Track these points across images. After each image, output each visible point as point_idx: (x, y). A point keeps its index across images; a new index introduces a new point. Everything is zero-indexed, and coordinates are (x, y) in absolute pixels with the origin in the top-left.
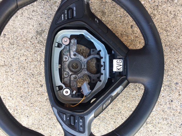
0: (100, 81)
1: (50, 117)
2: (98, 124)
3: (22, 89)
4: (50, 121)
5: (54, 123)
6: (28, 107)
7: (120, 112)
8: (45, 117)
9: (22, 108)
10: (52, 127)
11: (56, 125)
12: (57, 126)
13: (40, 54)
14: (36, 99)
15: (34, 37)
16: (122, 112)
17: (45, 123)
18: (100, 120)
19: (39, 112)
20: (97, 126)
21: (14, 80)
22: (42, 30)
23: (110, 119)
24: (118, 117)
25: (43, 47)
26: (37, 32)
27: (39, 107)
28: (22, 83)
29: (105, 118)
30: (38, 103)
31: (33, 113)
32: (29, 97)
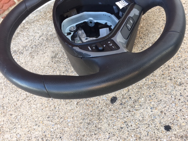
6: (58, 125)
9: (52, 130)
15: (50, 62)
19: (73, 123)
22: (56, 54)
25: (59, 63)
26: (52, 57)
27: (72, 117)
28: (46, 103)
29: (155, 83)
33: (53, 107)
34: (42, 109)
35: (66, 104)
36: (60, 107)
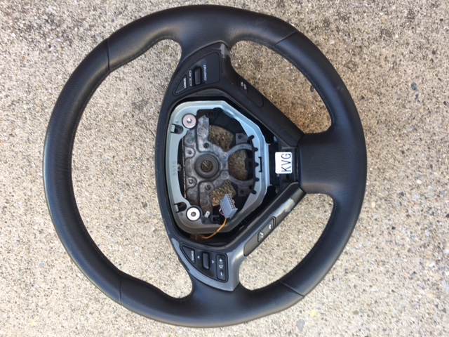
0: (255, 193)
1: (162, 265)
2: (253, 275)
3: (108, 212)
4: (162, 272)
5: (169, 276)
6: (120, 247)
7: (295, 252)
8: (152, 265)
9: (110, 248)
10: (167, 283)
11: (174, 278)
12: (177, 281)
13: (141, 145)
14: (135, 230)
15: (128, 114)
16: (299, 251)
17: (152, 276)
18: (257, 268)
19: (142, 255)
20: (251, 280)
21: (94, 196)
22: (143, 100)
23: (275, 266)
24: (291, 260)
25: (145, 131)
26: (134, 103)
27: (142, 246)
28: (107, 201)
29: (266, 264)
30: (139, 239)
31: (130, 258)
32: (121, 227)
33: (116, 215)
34: (100, 208)
35: (139, 222)
36: (128, 221)
